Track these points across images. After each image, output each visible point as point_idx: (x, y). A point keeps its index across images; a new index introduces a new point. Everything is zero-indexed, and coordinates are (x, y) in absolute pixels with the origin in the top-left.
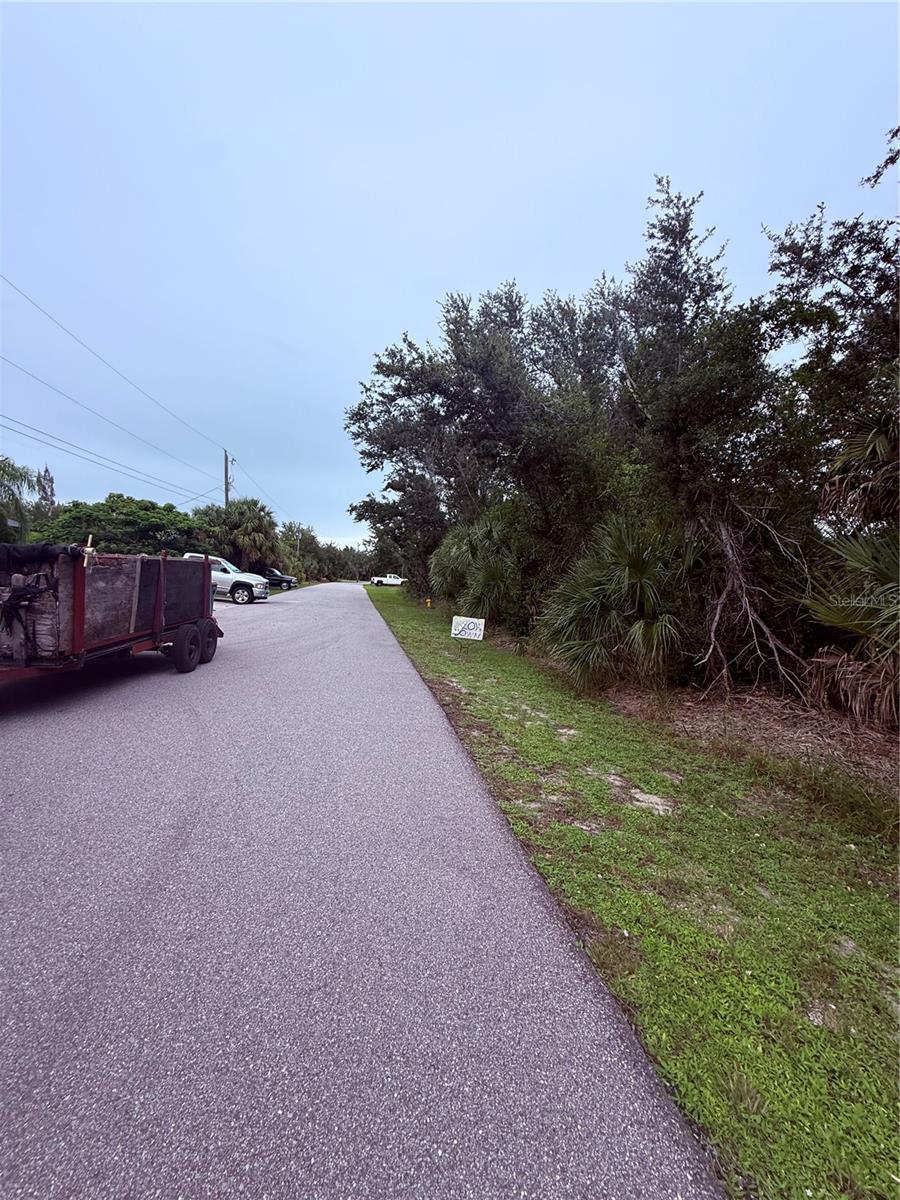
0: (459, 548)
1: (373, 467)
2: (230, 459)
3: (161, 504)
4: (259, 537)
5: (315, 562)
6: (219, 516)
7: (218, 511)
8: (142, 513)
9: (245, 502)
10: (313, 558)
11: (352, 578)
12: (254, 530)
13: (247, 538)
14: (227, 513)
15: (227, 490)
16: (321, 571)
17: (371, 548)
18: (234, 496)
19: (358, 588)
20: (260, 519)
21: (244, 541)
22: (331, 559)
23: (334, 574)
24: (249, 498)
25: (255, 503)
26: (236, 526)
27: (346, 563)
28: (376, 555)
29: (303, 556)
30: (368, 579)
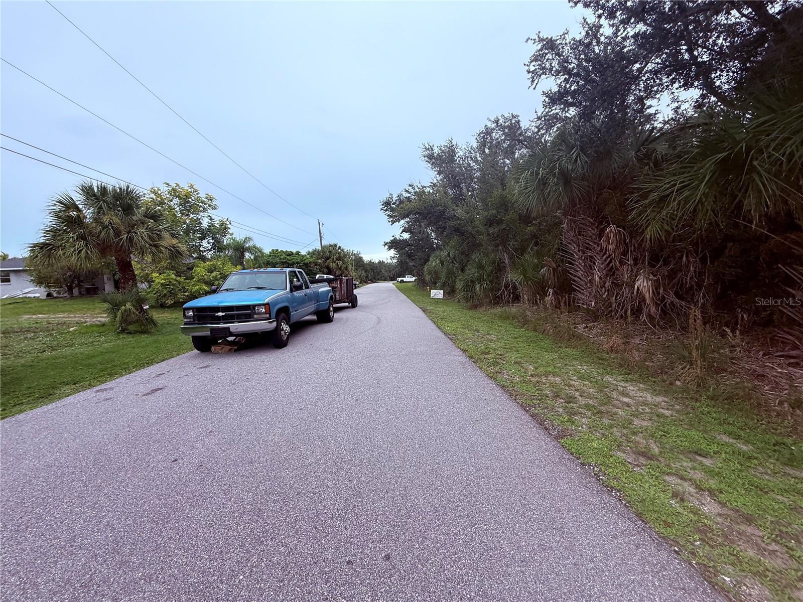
0: (436, 262)
1: (395, 222)
2: (321, 224)
3: (294, 252)
4: (340, 263)
5: (363, 272)
6: (319, 254)
7: (318, 252)
8: (288, 257)
9: (331, 246)
10: (362, 270)
11: (385, 280)
12: (337, 260)
13: (334, 264)
14: (324, 252)
15: (321, 240)
16: (367, 277)
17: (395, 261)
18: (325, 243)
19: (390, 285)
20: (339, 253)
21: (333, 266)
22: (371, 269)
23: (374, 278)
24: (332, 244)
25: (336, 245)
26: (328, 258)
27: (381, 271)
28: (398, 265)
29: (356, 269)
30: (394, 280)
